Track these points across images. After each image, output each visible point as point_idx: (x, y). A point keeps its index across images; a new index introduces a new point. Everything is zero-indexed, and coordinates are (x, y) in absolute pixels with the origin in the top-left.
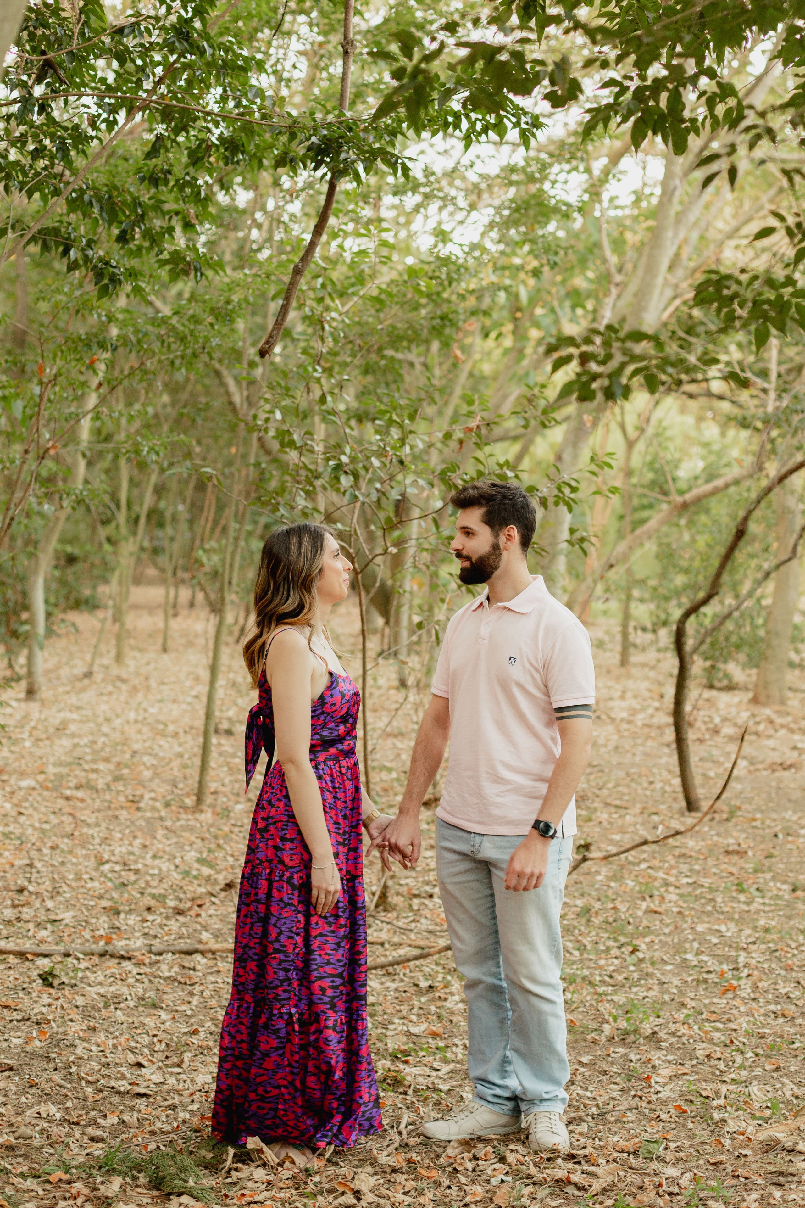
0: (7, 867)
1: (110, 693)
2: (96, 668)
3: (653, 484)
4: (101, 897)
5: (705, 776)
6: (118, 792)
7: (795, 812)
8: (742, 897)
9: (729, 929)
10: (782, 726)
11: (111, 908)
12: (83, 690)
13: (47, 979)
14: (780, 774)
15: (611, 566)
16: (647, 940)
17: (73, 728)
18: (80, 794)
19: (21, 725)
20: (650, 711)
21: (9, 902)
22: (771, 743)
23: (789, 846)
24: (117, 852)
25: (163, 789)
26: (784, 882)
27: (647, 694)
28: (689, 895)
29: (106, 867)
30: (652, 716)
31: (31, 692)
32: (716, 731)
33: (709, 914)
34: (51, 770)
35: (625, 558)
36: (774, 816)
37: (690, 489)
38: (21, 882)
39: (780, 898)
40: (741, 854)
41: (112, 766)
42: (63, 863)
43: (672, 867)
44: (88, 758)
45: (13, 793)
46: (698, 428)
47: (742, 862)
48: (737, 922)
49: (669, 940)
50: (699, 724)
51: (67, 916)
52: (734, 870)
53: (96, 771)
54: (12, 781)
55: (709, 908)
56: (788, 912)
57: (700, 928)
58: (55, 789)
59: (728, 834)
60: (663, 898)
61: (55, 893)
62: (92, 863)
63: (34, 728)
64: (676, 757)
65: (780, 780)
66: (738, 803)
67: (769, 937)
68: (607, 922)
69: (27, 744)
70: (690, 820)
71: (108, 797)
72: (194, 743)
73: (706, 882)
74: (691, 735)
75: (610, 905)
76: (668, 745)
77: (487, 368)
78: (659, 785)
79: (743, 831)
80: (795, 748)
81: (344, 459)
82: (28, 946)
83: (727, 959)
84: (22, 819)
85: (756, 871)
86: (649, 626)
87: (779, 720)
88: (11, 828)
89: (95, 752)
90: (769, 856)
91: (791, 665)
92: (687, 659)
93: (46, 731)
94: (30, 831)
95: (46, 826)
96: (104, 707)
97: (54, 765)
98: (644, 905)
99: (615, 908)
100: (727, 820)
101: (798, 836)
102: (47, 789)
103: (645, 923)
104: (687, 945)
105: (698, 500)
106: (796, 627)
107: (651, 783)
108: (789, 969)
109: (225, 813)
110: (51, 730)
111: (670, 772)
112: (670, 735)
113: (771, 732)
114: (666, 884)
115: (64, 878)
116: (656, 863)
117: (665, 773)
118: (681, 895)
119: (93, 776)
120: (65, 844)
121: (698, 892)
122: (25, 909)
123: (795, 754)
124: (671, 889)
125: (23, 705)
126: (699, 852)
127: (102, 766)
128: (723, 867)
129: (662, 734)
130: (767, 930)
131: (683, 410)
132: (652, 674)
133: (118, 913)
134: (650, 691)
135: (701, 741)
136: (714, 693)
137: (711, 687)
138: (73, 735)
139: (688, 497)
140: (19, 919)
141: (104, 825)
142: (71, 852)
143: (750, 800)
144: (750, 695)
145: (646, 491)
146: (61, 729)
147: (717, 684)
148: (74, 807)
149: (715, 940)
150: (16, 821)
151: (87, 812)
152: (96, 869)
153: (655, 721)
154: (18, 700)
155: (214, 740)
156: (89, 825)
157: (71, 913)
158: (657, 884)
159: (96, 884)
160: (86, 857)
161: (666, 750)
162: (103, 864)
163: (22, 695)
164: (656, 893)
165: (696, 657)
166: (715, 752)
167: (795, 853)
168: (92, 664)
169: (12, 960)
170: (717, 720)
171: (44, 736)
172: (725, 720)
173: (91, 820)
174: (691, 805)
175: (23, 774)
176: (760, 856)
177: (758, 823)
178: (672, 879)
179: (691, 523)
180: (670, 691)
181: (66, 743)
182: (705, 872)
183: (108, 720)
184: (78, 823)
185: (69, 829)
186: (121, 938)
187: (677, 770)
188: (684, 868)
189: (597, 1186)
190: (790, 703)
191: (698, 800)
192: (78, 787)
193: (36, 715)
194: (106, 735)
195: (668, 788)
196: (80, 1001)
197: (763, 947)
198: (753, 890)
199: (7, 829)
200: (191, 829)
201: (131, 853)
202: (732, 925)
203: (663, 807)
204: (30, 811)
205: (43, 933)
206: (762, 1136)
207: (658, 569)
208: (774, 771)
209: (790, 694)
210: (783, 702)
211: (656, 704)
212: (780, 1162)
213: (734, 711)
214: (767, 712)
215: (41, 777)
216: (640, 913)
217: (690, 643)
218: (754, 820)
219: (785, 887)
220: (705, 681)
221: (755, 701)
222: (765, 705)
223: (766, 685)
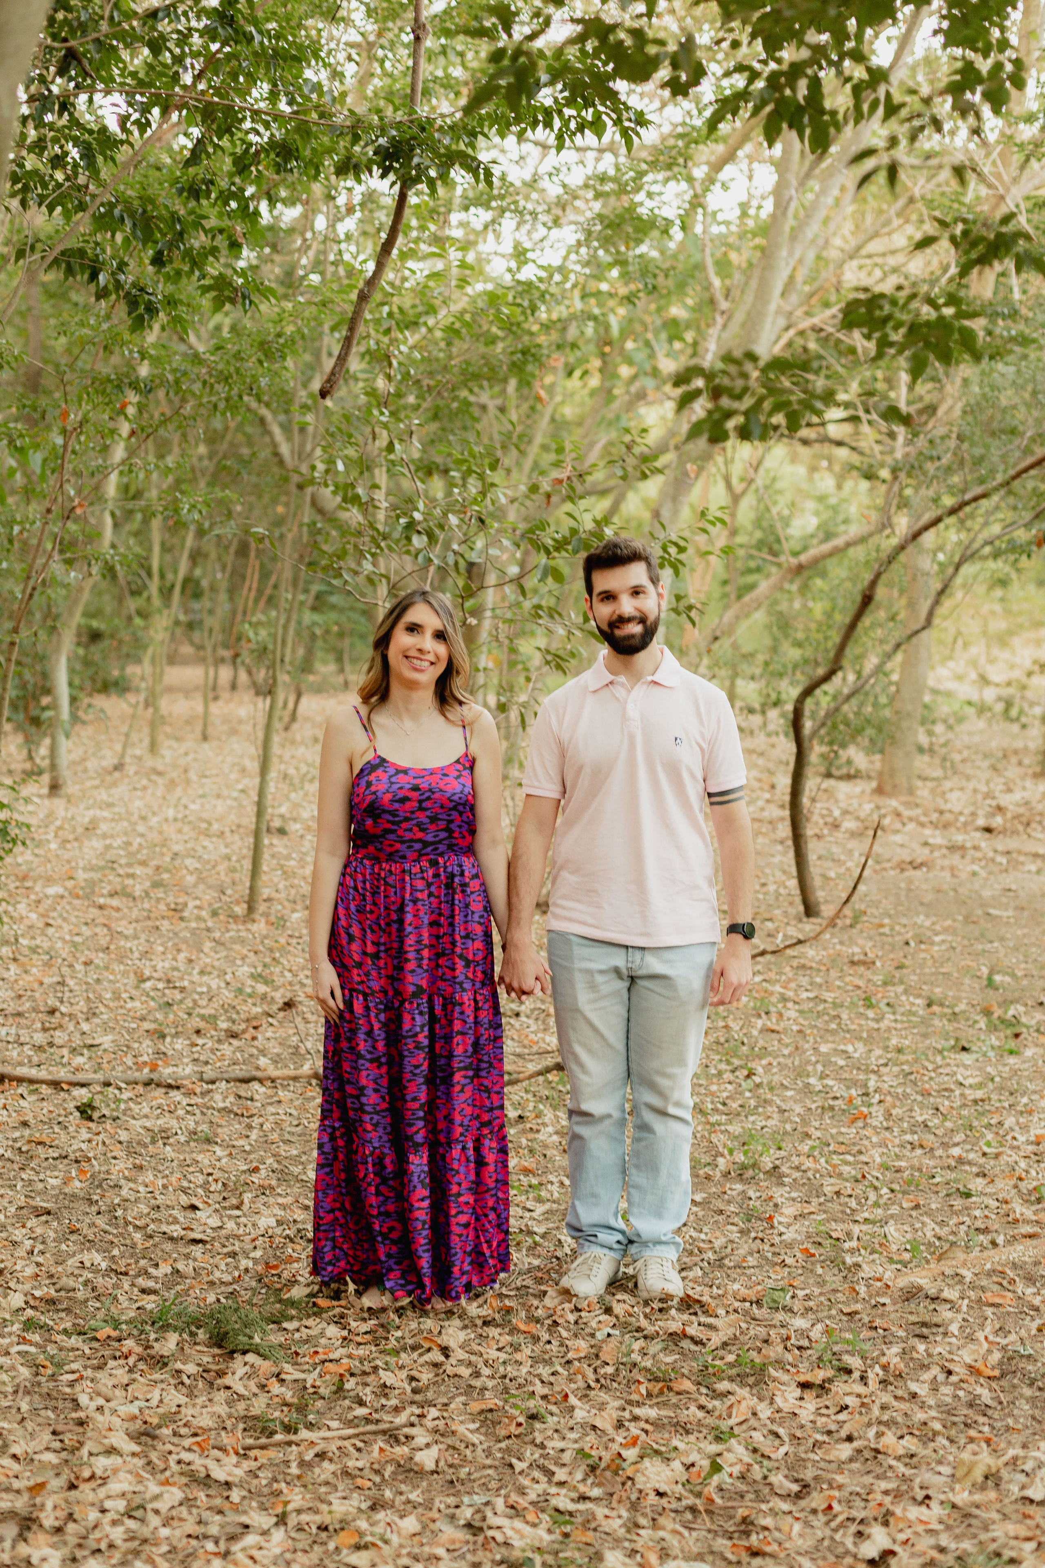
0: (36, 986)
1: (145, 788)
2: (128, 760)
3: (760, 545)
4: (143, 1019)
5: (826, 878)
6: (158, 900)
7: (927, 916)
8: (871, 1014)
9: (857, 1050)
10: (911, 819)
11: (155, 1031)
12: (115, 784)
13: (86, 1111)
14: (910, 873)
15: (716, 639)
16: (764, 1062)
17: (104, 827)
18: (115, 902)
19: (46, 823)
20: (760, 803)
21: (39, 1025)
22: (898, 838)
23: (922, 955)
24: (160, 966)
25: (209, 896)
26: (918, 996)
27: (756, 785)
28: (811, 1011)
29: (148, 984)
30: (762, 809)
31: (55, 787)
32: (836, 826)
33: (833, 1032)
34: (81, 875)
35: (730, 630)
36: (904, 921)
37: (805, 548)
38: (52, 1002)
39: (914, 1014)
40: (869, 964)
41: (150, 871)
42: (98, 981)
43: (790, 980)
44: (123, 861)
45: (39, 901)
46: (810, 479)
47: (868, 974)
48: (866, 1042)
49: (789, 1062)
50: (815, 818)
51: (106, 1040)
52: (861, 983)
53: (132, 876)
54: (38, 888)
55: (833, 1026)
56: (923, 1030)
57: (824, 1048)
58: (87, 897)
59: (852, 942)
60: (781, 1015)
61: (91, 1014)
62: (132, 980)
63: (61, 828)
64: (791, 854)
65: (910, 881)
66: (863, 907)
67: (902, 1058)
68: (718, 1043)
69: (53, 846)
70: (809, 927)
71: (146, 906)
72: (243, 845)
73: (829, 996)
74: (809, 831)
75: (721, 1024)
76: (782, 842)
77: (568, 412)
78: (772, 888)
79: (871, 938)
80: (926, 844)
81: (417, 516)
82: (62, 1074)
83: (855, 1083)
84: (50, 931)
85: (885, 983)
86: (757, 706)
87: (907, 813)
88: (38, 942)
89: (130, 855)
90: (900, 967)
91: (921, 750)
92: (806, 744)
93: (74, 830)
94: (59, 944)
95: (78, 939)
96: (138, 803)
97: (84, 869)
98: (760, 1023)
99: (726, 1027)
100: (851, 926)
101: (932, 944)
102: (77, 897)
103: (761, 1043)
104: (810, 1068)
105: (816, 561)
106: (926, 707)
107: (764, 885)
108: (926, 1094)
109: (281, 922)
110: (80, 830)
111: (784, 872)
112: (784, 830)
113: (898, 826)
114: (784, 999)
115: (100, 998)
116: (772, 975)
117: (778, 874)
118: (801, 1012)
119: (129, 882)
120: (99, 959)
121: (821, 1008)
122: (58, 1033)
123: (926, 851)
124: (790, 1005)
125: (46, 802)
126: (820, 962)
127: (138, 870)
128: (848, 979)
129: (774, 829)
130: (899, 1051)
131: (794, 459)
132: (761, 761)
133: (163, 1036)
134: (760, 780)
135: (819, 837)
136: (832, 782)
137: (829, 775)
138: (105, 836)
139: (803, 558)
140: (51, 1044)
141: (143, 937)
142: (107, 968)
143: (876, 904)
144: (874, 784)
145: (754, 552)
146: (90, 829)
147: (834, 772)
148: (109, 918)
149: (841, 1062)
150: (44, 934)
151: (124, 922)
152: (137, 987)
153: (766, 814)
154: (40, 796)
155: (266, 841)
156: (126, 938)
157: (110, 1037)
158: (774, 999)
159: (137, 1004)
160: (125, 974)
161: (780, 848)
162: (144, 981)
163: (45, 791)
164: (773, 1009)
165: (815, 742)
166: (835, 849)
167: (930, 962)
168: (123, 756)
169: (45, 1089)
170: (837, 813)
171: (71, 837)
172: (845, 812)
173: (129, 932)
174: (810, 910)
175: (49, 880)
176: (889, 967)
177: (886, 930)
178: (790, 994)
179: (804, 589)
180: (784, 781)
181: (97, 844)
182: (828, 985)
183: (143, 818)
184: (114, 934)
185: (104, 942)
186: (167, 1065)
187: (794, 871)
188: (804, 981)
189: (716, 1340)
190: (919, 793)
191: (818, 904)
192: (112, 895)
193: (61, 813)
194: (142, 835)
195: (782, 891)
196: (124, 1136)
197: (896, 1069)
198: (882, 1005)
199: (33, 943)
200: (242, 941)
201: (176, 969)
202: (860, 1045)
203: (777, 912)
204: (60, 921)
205: (79, 1060)
206: (902, 1282)
207: (768, 642)
208: (902, 870)
209: (919, 783)
210: (911, 792)
211: (767, 796)
212: (922, 1311)
213: (855, 802)
214: (894, 803)
215: (70, 884)
216: (755, 1033)
217: (808, 725)
218: (882, 926)
219: (919, 1001)
220: (822, 769)
221: (879, 791)
222: (890, 795)
223: (893, 772)
